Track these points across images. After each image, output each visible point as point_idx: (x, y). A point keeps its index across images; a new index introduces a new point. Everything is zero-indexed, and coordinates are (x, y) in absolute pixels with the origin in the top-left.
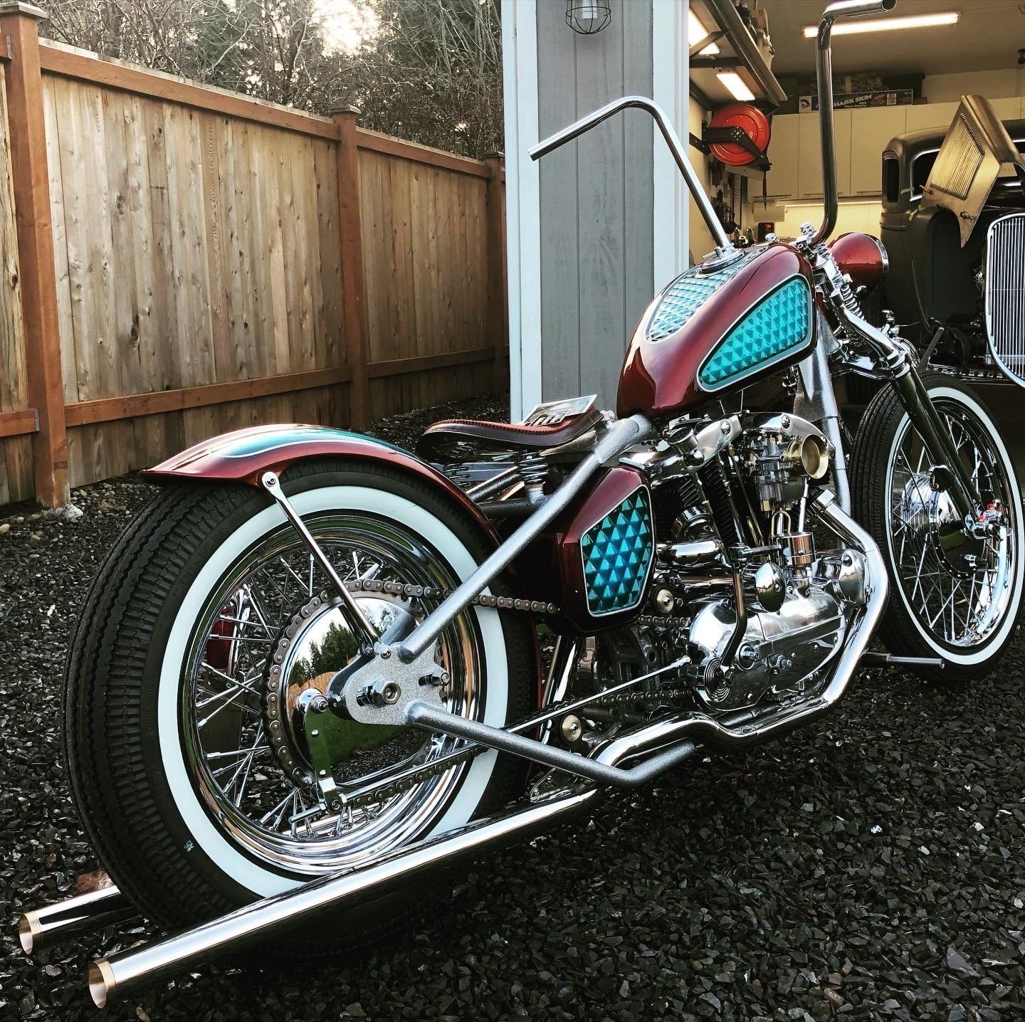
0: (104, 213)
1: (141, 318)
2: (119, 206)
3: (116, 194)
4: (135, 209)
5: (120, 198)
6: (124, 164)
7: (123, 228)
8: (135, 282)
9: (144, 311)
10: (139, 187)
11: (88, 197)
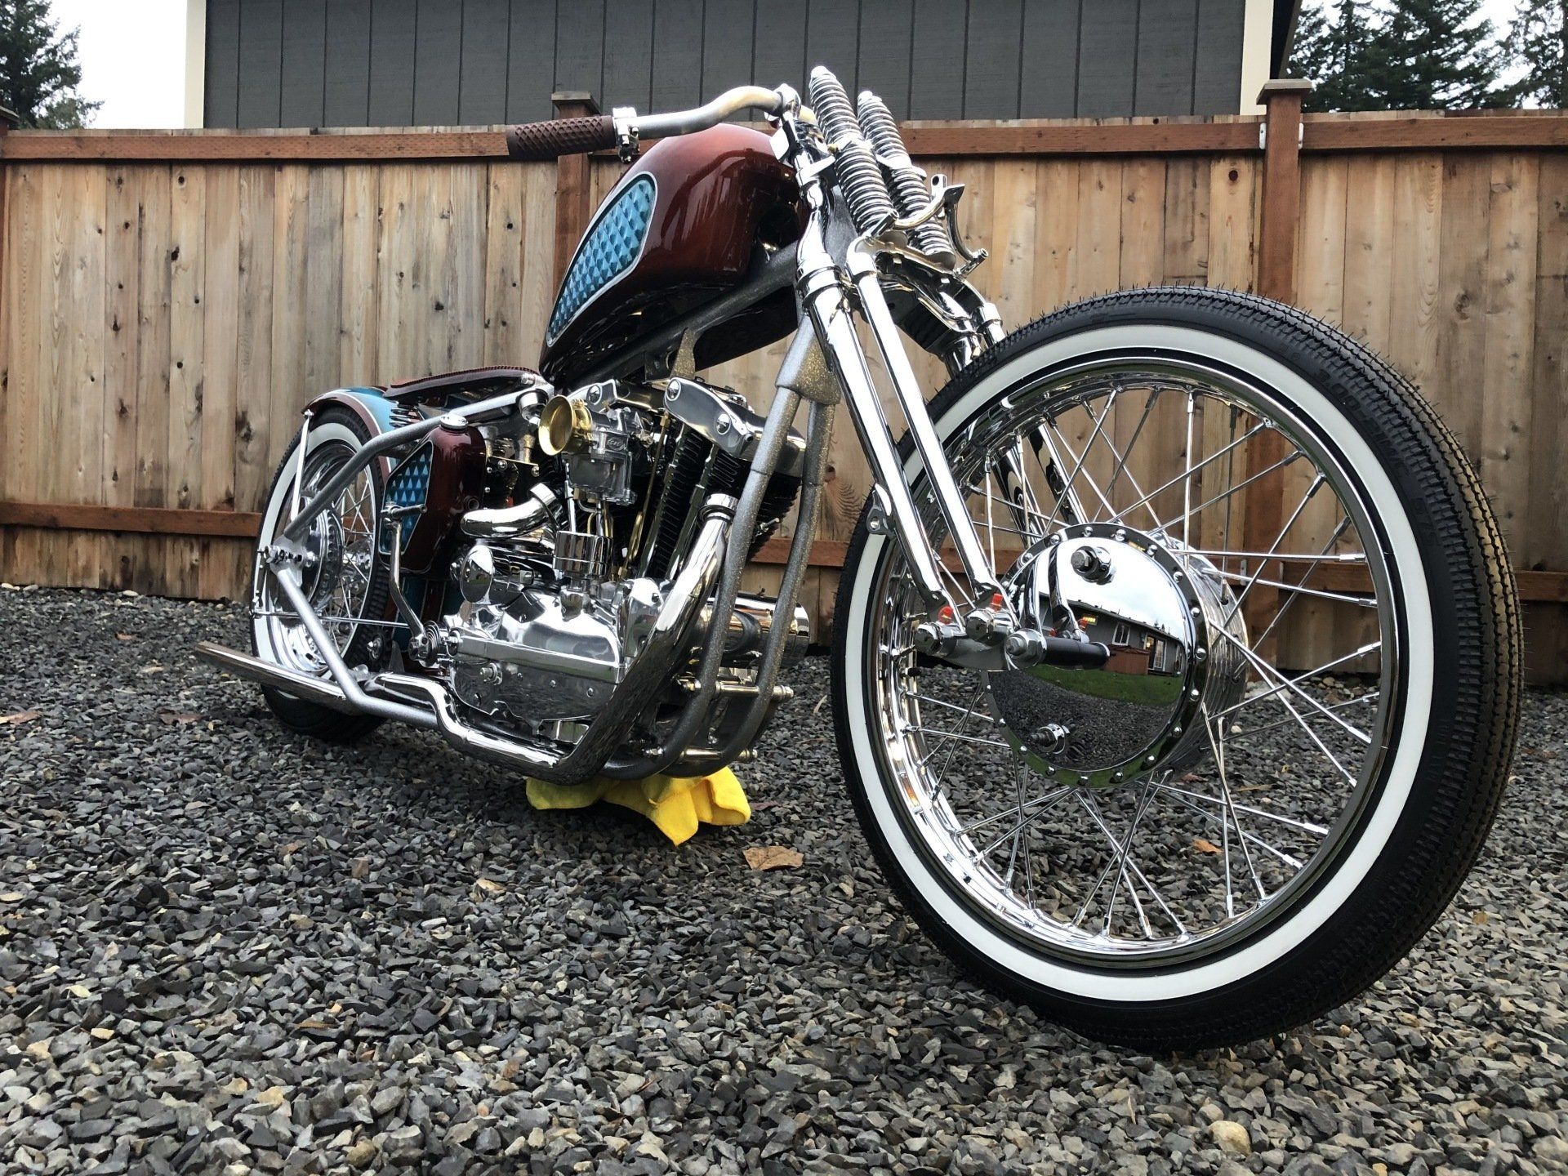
0: (1424, 318)
1: (1487, 463)
2: (1459, 308)
3: (1454, 293)
4: (1496, 309)
5: (1465, 298)
6: (1481, 250)
7: (1465, 337)
8: (1480, 412)
9: (1494, 455)
10: (1510, 278)
11: (1392, 300)
